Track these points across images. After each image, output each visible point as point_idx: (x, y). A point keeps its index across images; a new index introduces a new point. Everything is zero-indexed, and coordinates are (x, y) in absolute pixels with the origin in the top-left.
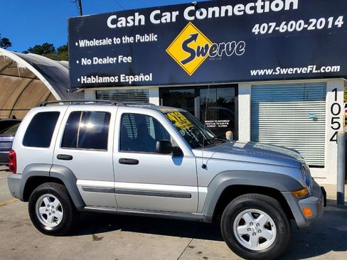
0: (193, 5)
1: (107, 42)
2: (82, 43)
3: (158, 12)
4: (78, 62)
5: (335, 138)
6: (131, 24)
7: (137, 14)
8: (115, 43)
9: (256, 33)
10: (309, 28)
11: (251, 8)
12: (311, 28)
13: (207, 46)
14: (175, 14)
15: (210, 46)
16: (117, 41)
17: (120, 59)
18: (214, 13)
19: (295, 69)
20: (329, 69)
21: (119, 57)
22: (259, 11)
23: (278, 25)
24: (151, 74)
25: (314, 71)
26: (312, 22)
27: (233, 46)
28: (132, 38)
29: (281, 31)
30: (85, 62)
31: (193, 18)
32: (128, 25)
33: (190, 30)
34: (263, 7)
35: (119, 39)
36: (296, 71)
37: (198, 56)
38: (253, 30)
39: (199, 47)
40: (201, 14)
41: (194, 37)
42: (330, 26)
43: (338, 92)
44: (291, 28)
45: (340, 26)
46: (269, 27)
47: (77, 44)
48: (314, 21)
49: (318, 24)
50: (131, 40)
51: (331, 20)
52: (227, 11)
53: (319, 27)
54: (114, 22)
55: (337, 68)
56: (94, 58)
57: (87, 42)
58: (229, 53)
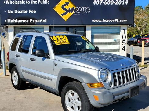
1: (23, 2)
2: (8, 2)
4: (5, 12)
5: (124, 49)
8: (27, 3)
9: (95, 4)
12: (116, 4)
13: (73, 8)
15: (75, 8)
19: (110, 20)
20: (123, 21)
21: (29, 10)
23: (104, 1)
24: (46, 19)
25: (117, 22)
27: (85, 9)
29: (105, 4)
30: (9, 12)
36: (111, 21)
37: (69, 12)
38: (93, 3)
39: (69, 8)
42: (123, 4)
43: (125, 30)
44: (109, 3)
45: (127, 4)
46: (100, 2)
47: (4, 2)
48: (117, 1)
49: (119, 2)
50: (36, 2)
51: (123, 1)
53: (119, 4)
55: (126, 21)
56: (15, 10)
57: (11, 2)
58: (83, 12)
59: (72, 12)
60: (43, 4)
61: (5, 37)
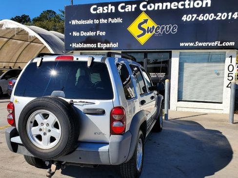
0: (146, 1)
1: (90, 22)
2: (74, 22)
3: (124, 4)
4: (70, 34)
5: (229, 86)
6: (106, 11)
7: (110, 5)
9: (184, 20)
10: (217, 19)
11: (182, 5)
13: (153, 27)
14: (134, 6)
15: (155, 27)
16: (96, 22)
17: (98, 33)
18: (158, 7)
19: (207, 43)
20: (228, 44)
21: (98, 32)
22: (187, 7)
23: (198, 16)
24: (117, 43)
25: (219, 45)
26: (218, 15)
27: (170, 27)
28: (106, 20)
29: (200, 19)
30: (75, 34)
31: (145, 9)
32: (104, 12)
33: (143, 17)
34: (189, 5)
35: (98, 20)
36: (208, 44)
37: (148, 33)
38: (183, 19)
39: (148, 28)
40: (151, 7)
41: (146, 21)
42: (229, 18)
43: (233, 58)
44: (206, 18)
45: (235, 18)
46: (193, 17)
47: (70, 22)
48: (220, 14)
49: (222, 16)
50: (105, 21)
51: (230, 14)
52: (167, 6)
53: (223, 18)
54: (95, 9)
55: (232, 44)
56: (81, 32)
57: (77, 21)
58: (167, 32)
59: (151, 33)
60: (114, 23)
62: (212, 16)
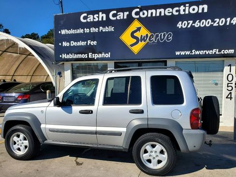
0: (138, 8)
1: (81, 31)
2: (63, 32)
3: (115, 12)
4: (60, 44)
5: (229, 96)
6: (97, 19)
7: (100, 13)
8: (85, 32)
9: (180, 27)
11: (177, 11)
12: (215, 24)
13: (147, 35)
14: (126, 13)
15: (149, 35)
16: (87, 31)
17: (89, 43)
18: (152, 13)
19: (205, 51)
20: (227, 52)
21: (89, 41)
22: (182, 13)
23: (194, 22)
24: (109, 53)
25: (217, 53)
26: (216, 21)
27: (164, 35)
29: (196, 26)
30: (65, 44)
31: (138, 17)
32: (95, 20)
33: (136, 24)
34: (184, 10)
35: (88, 29)
37: (141, 41)
38: (178, 26)
39: (142, 36)
40: (144, 14)
41: (139, 29)
42: (228, 24)
43: (232, 67)
44: (203, 24)
45: (234, 24)
46: (188, 24)
47: (60, 32)
48: (217, 20)
49: (220, 22)
50: (96, 30)
51: (228, 19)
52: (160, 12)
53: (221, 24)
54: (85, 18)
55: (232, 51)
56: (71, 42)
57: (66, 31)
58: (162, 40)
59: (145, 41)
60: (105, 32)
61: (61, 76)
62: (209, 22)
